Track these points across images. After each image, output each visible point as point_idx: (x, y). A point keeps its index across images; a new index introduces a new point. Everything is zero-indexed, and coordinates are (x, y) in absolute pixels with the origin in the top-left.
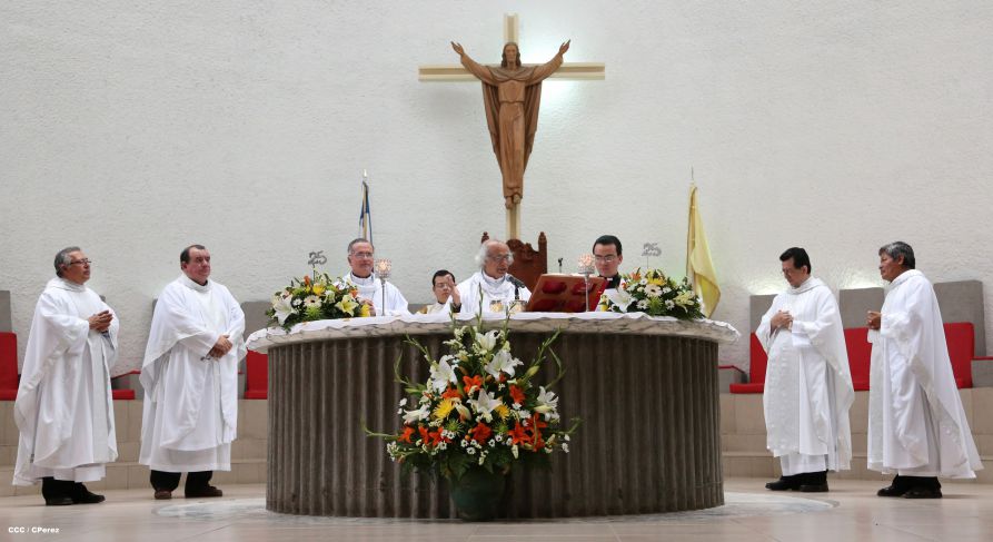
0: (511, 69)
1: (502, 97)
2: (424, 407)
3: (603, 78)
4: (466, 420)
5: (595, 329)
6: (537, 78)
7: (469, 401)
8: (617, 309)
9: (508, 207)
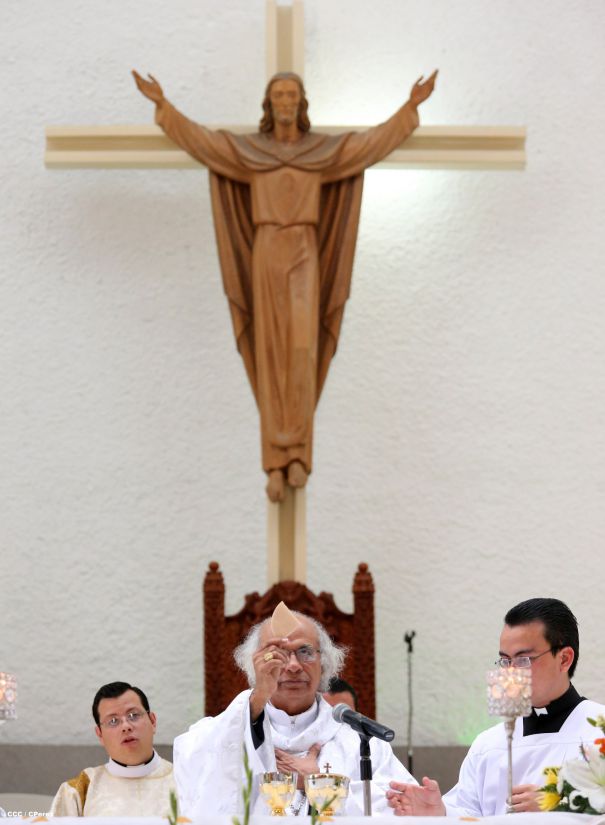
0: (285, 139)
1: (261, 212)
3: (521, 165)
6: (349, 165)
9: (275, 497)
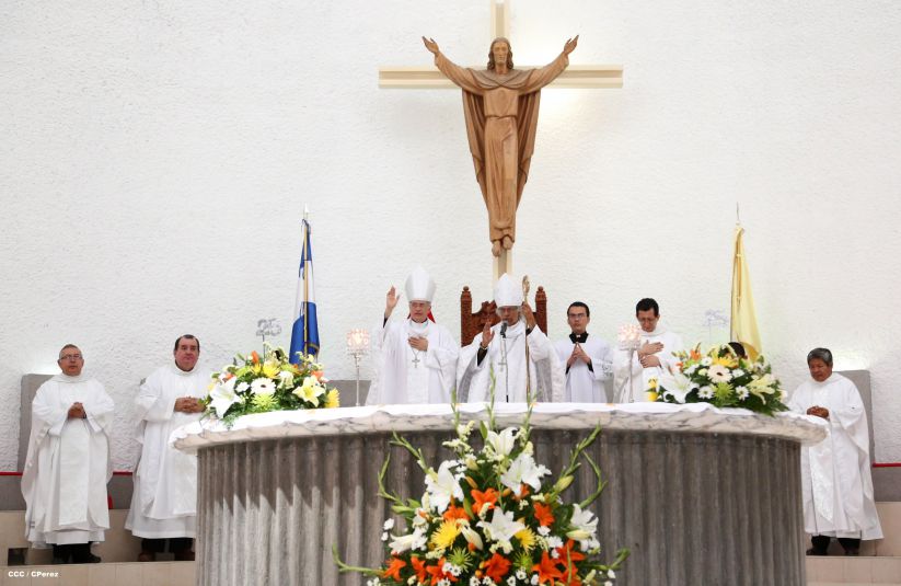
0: (501, 73)
1: (489, 111)
2: (418, 532)
3: (620, 85)
4: (476, 550)
5: (645, 425)
6: (533, 86)
7: (479, 524)
8: (671, 399)
9: (497, 254)
